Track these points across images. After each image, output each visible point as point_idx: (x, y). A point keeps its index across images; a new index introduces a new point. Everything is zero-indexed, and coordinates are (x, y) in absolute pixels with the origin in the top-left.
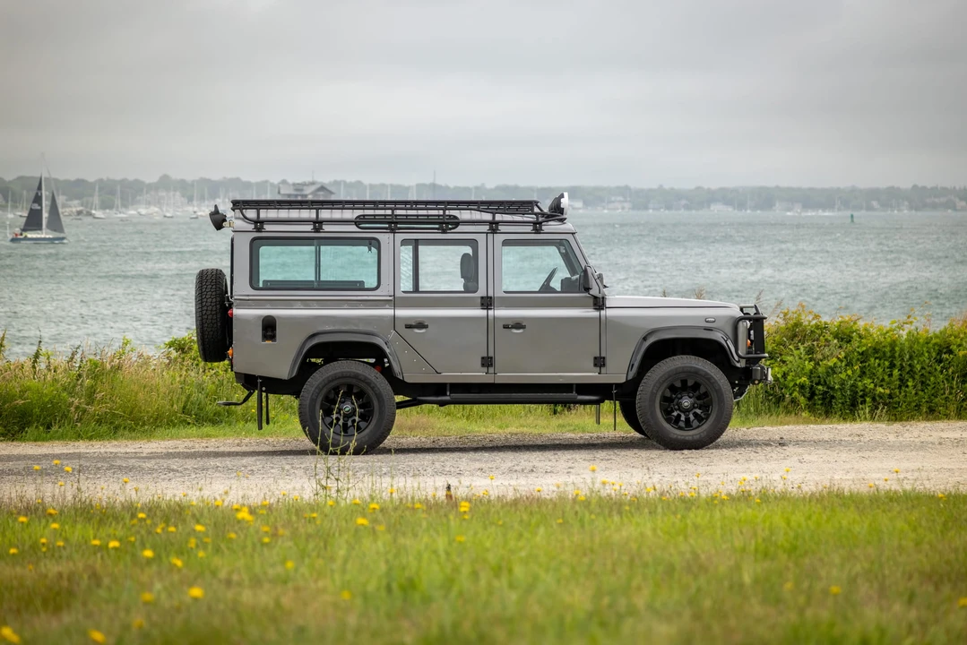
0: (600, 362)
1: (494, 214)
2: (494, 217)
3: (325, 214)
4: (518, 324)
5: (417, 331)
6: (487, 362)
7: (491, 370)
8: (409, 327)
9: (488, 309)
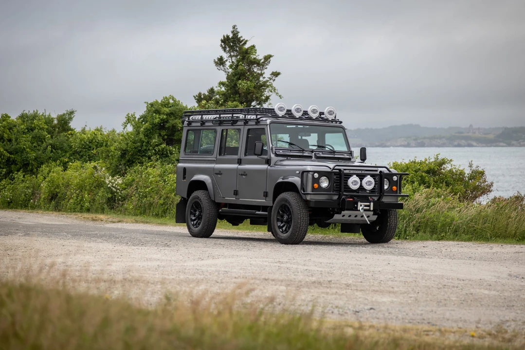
0: (266, 195)
1: (245, 115)
2: (245, 117)
3: (205, 117)
4: (244, 173)
5: (219, 176)
6: (236, 193)
7: (237, 196)
8: (217, 174)
9: (239, 165)
